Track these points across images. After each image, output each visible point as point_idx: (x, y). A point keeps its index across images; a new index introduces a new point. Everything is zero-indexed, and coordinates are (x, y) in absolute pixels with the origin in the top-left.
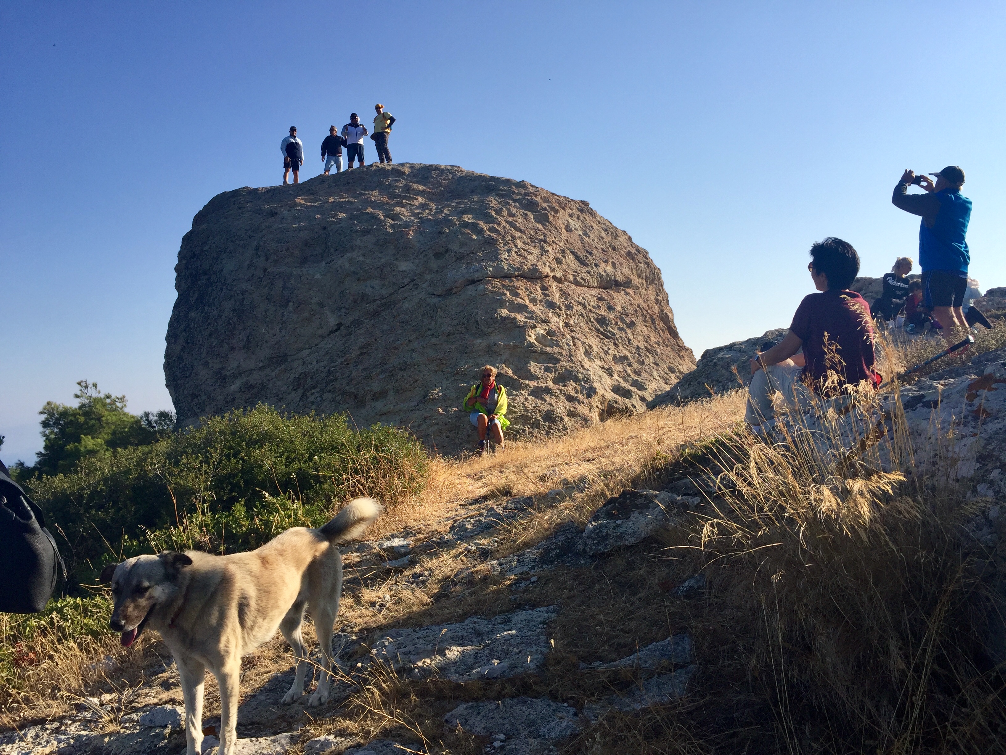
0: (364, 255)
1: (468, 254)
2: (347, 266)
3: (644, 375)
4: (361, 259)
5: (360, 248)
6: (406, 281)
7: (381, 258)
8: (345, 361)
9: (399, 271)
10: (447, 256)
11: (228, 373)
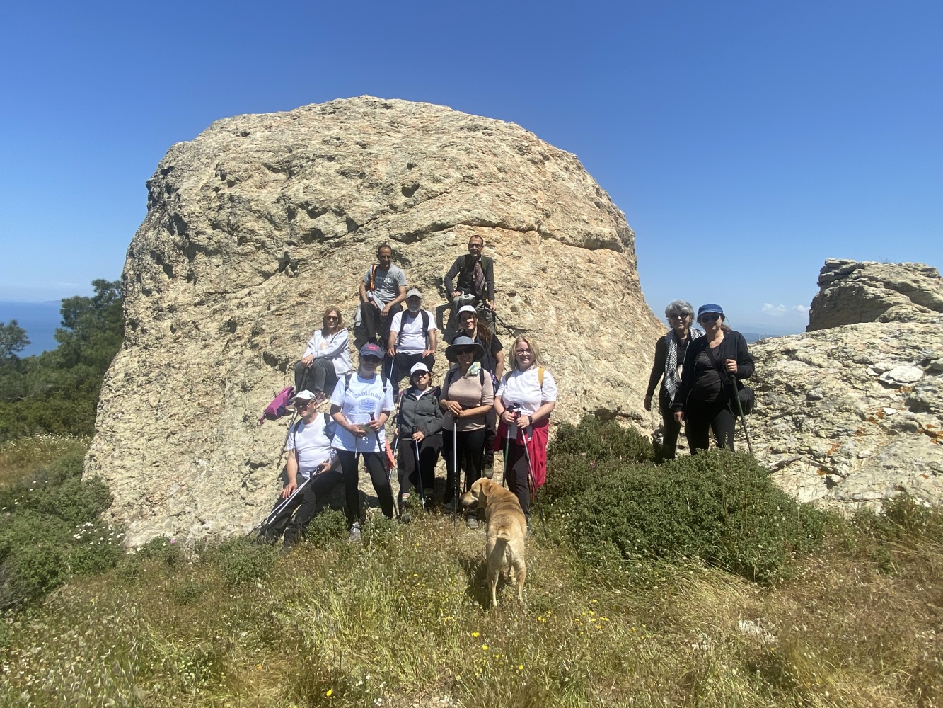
0: (323, 184)
1: (441, 194)
2: (301, 194)
4: (319, 187)
5: (319, 175)
6: (366, 219)
7: (342, 189)
8: (277, 310)
9: (359, 207)
10: (416, 193)
11: (165, 305)
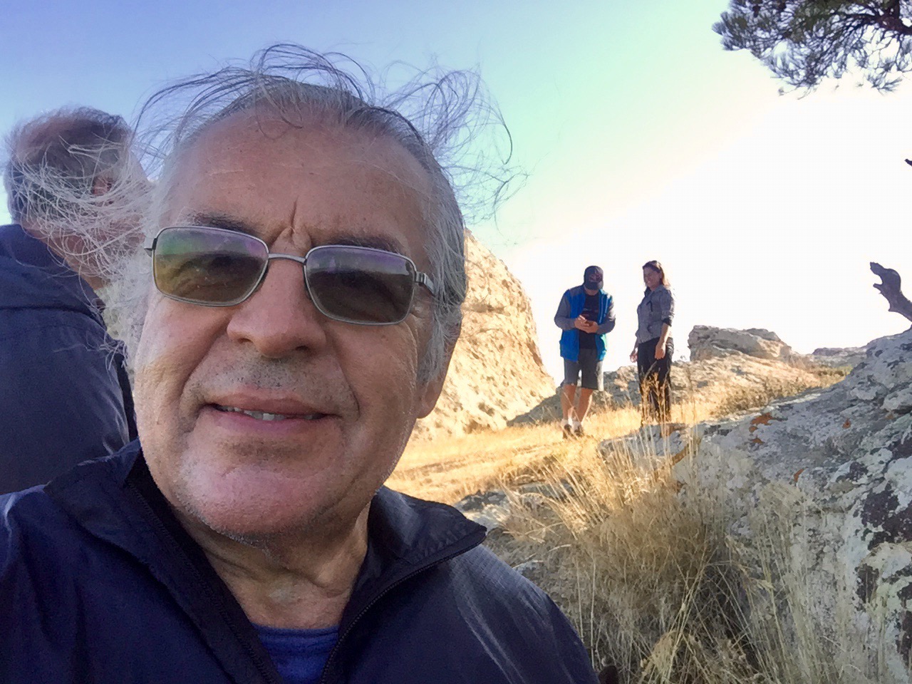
3: (507, 395)
